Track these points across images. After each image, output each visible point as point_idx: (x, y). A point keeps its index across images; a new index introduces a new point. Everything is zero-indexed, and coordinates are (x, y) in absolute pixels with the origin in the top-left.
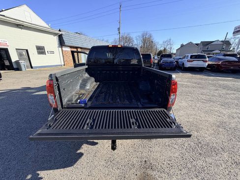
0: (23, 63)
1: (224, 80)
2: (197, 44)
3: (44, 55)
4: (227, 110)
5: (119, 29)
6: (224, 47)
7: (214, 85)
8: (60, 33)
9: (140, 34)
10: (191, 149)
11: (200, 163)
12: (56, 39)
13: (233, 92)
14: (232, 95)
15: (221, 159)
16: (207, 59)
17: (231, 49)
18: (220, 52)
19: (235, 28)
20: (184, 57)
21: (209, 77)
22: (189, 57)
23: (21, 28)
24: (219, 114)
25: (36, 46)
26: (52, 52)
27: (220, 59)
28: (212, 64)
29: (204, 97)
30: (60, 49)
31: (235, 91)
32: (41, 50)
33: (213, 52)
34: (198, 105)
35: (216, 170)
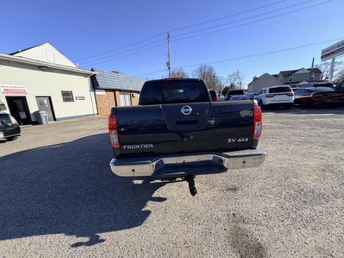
0: (45, 114)
1: (321, 117)
2: (275, 76)
3: (71, 103)
4: (332, 152)
5: (168, 64)
6: (313, 76)
7: (309, 124)
8: (93, 73)
9: (197, 68)
10: (292, 198)
11: (307, 212)
12: (87, 81)
13: (336, 130)
14: (336, 134)
15: (334, 206)
16: (293, 92)
17: (323, 79)
18: (308, 83)
19: (323, 51)
20: (261, 93)
21: (300, 115)
22: (268, 91)
23: (44, 71)
24: (322, 157)
25: (62, 92)
26: (82, 98)
27: (310, 91)
28: (301, 99)
29: (297, 138)
30: (93, 93)
31: (338, 128)
32: (67, 96)
33: (299, 84)
34: (291, 148)
35: (330, 218)
